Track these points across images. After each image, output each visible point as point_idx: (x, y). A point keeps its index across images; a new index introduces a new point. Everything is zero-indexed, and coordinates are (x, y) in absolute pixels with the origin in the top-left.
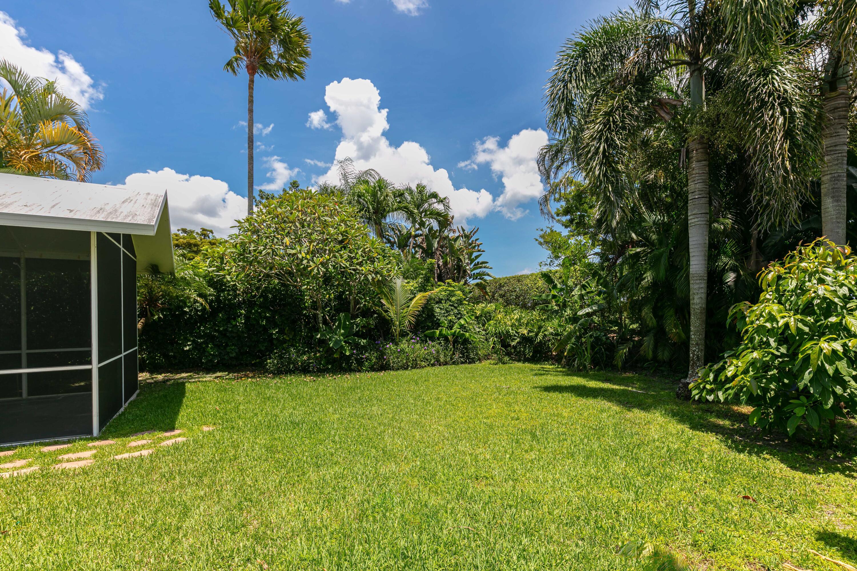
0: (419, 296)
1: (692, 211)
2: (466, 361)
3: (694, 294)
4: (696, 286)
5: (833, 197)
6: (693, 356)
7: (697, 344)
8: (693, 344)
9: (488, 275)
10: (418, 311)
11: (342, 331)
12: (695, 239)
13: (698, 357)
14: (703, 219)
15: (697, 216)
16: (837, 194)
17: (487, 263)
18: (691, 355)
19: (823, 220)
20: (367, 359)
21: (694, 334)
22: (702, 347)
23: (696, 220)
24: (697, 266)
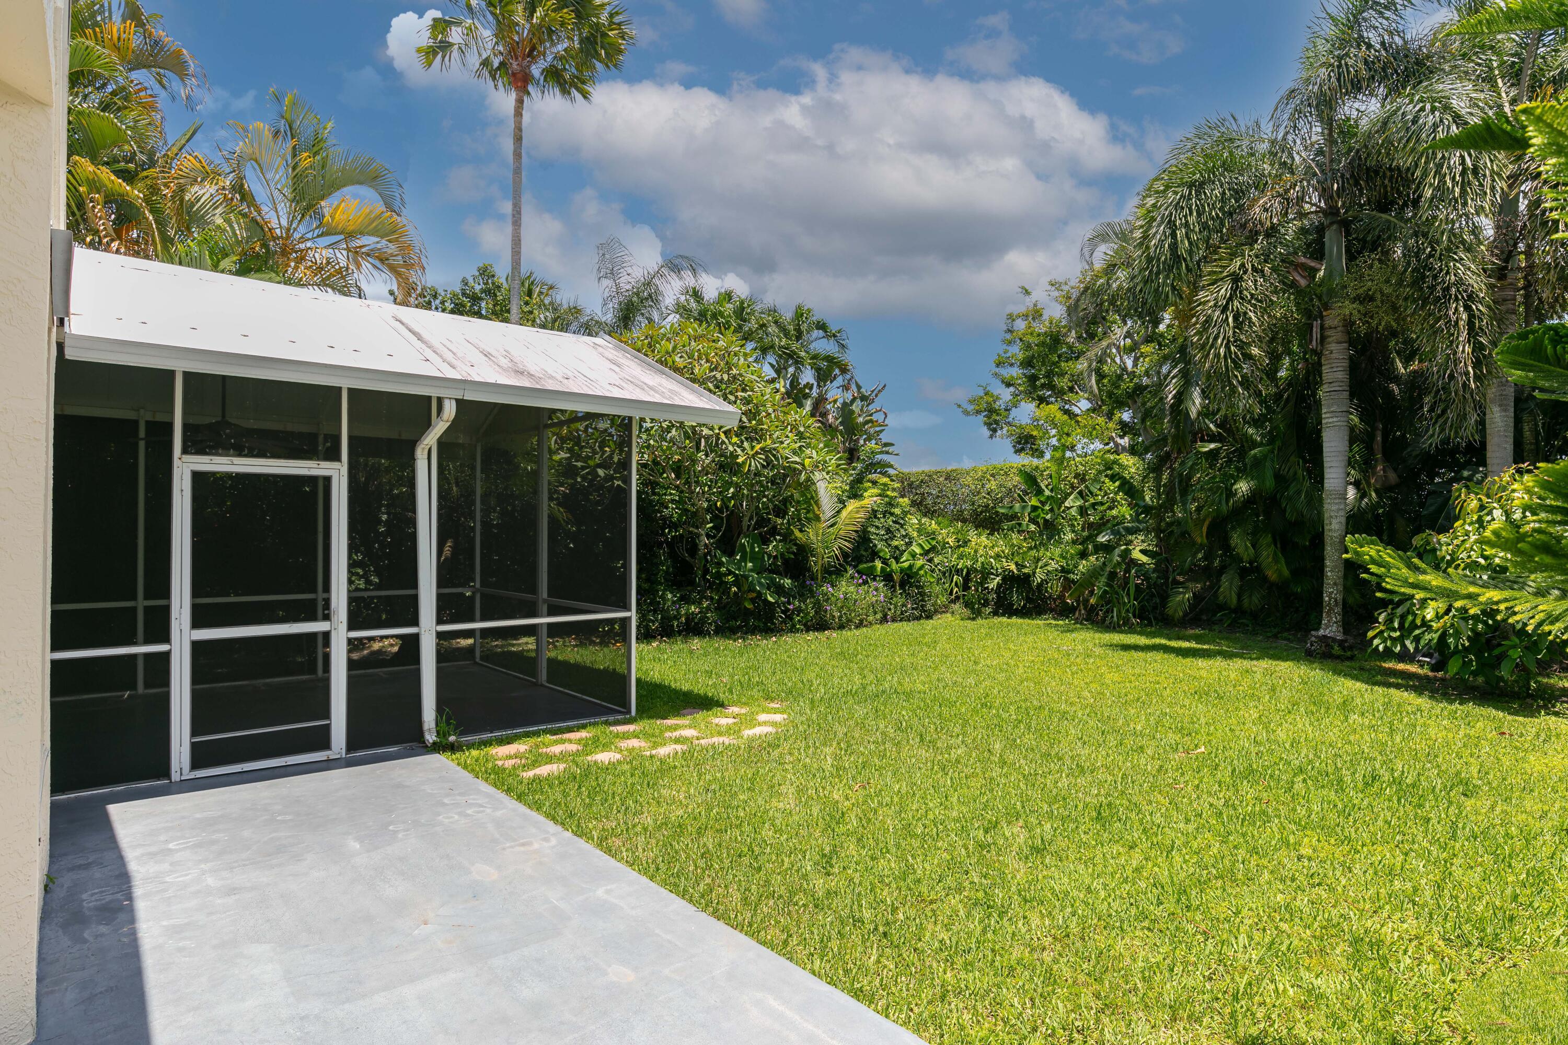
0: (852, 505)
1: (1329, 407)
2: (921, 615)
3: (1331, 517)
4: (1334, 508)
5: (1500, 406)
6: (1330, 600)
7: (1335, 584)
8: (1329, 584)
9: (891, 466)
10: (856, 531)
11: (750, 565)
12: (1333, 444)
13: (1336, 600)
14: (1342, 419)
15: (1337, 414)
16: (1505, 402)
17: (893, 445)
18: (1327, 599)
19: (1488, 432)
20: (799, 610)
21: (1331, 571)
22: (1341, 588)
23: (1335, 419)
24: (1336, 481)
